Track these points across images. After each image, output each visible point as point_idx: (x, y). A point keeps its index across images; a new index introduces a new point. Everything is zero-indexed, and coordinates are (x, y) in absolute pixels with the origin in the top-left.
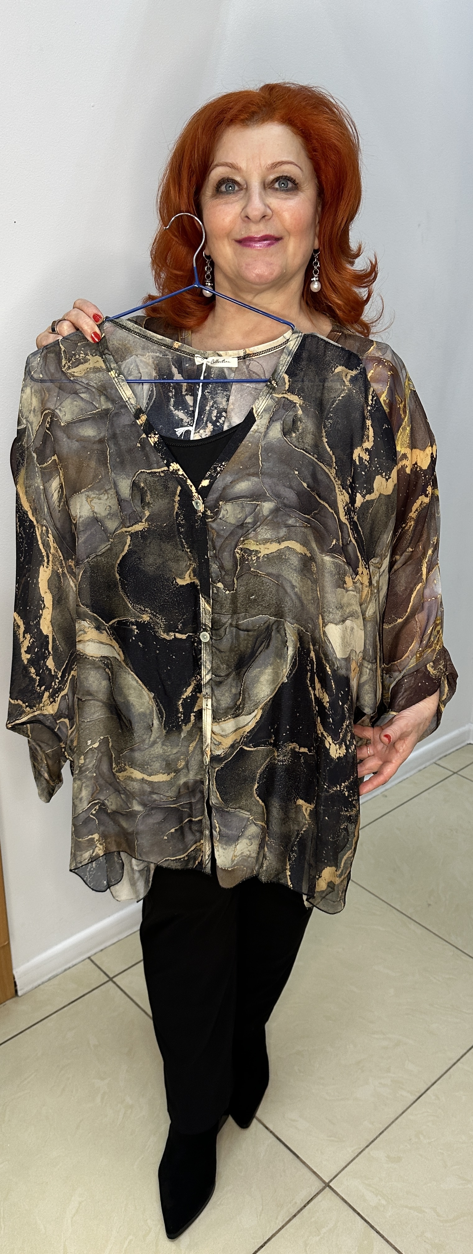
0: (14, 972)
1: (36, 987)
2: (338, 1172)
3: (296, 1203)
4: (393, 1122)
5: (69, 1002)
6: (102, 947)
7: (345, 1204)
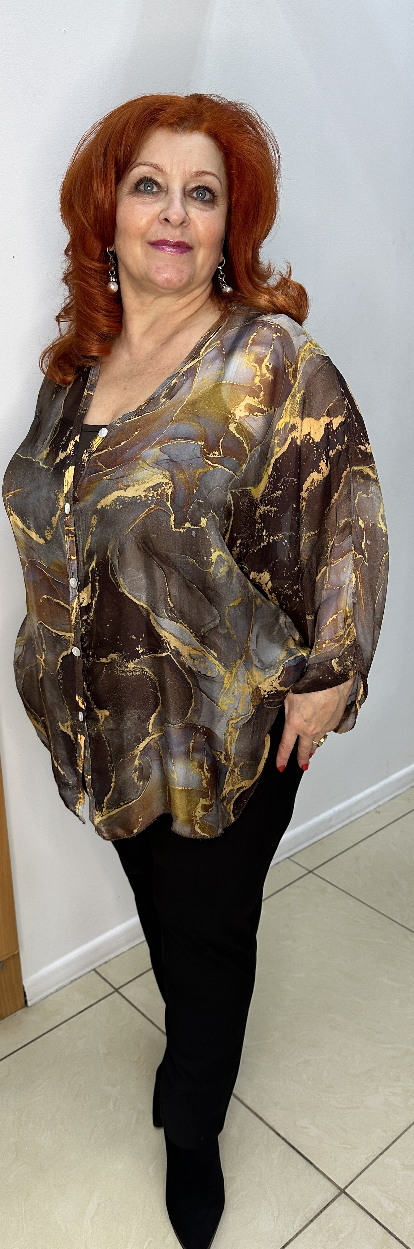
0: (24, 983)
1: (45, 998)
2: (352, 1179)
3: (312, 1208)
4: (406, 1130)
5: (78, 1012)
6: (106, 959)
7: (362, 1210)
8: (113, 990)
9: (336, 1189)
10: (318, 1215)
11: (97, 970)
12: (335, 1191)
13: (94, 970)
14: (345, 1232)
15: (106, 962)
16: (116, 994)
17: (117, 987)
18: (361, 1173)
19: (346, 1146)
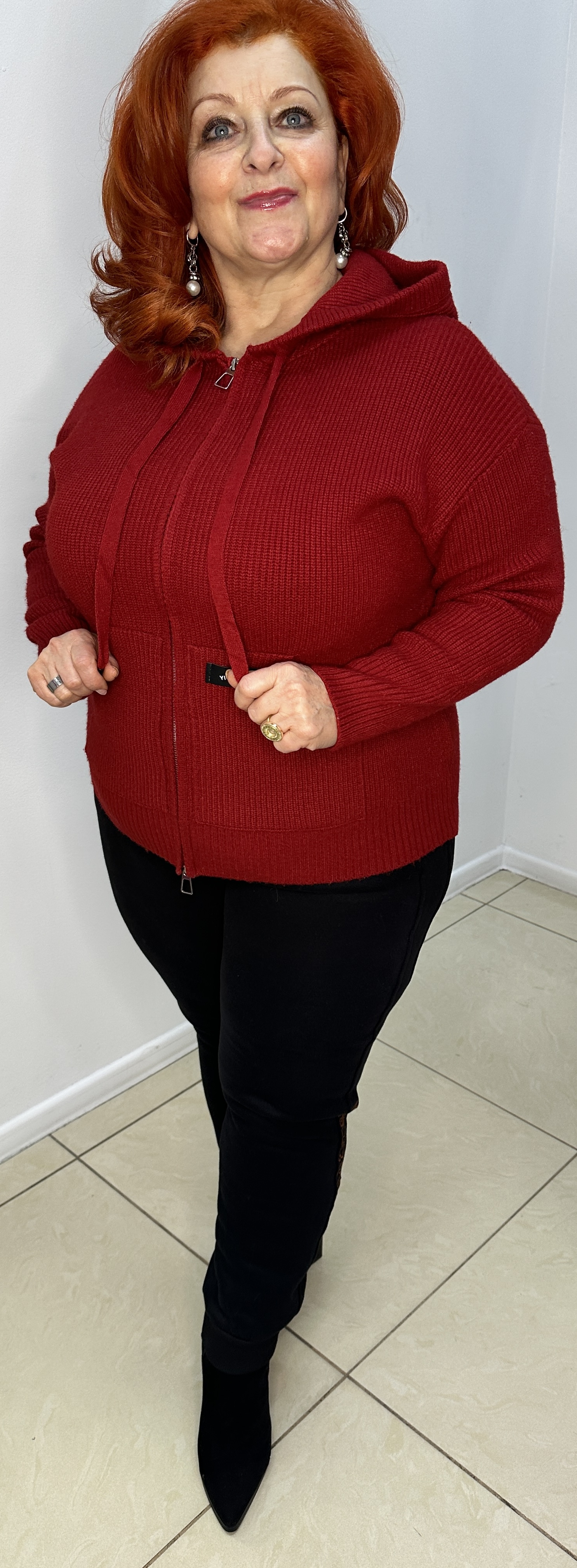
2: (358, 1361)
3: (310, 1397)
4: (422, 1303)
5: (28, 1187)
6: (65, 1121)
7: (368, 1395)
8: (74, 1158)
9: (339, 1373)
10: (317, 1404)
11: (54, 1135)
12: (336, 1376)
13: (50, 1135)
14: (348, 1421)
15: (65, 1125)
16: (77, 1162)
17: (78, 1154)
18: (368, 1354)
19: (352, 1324)
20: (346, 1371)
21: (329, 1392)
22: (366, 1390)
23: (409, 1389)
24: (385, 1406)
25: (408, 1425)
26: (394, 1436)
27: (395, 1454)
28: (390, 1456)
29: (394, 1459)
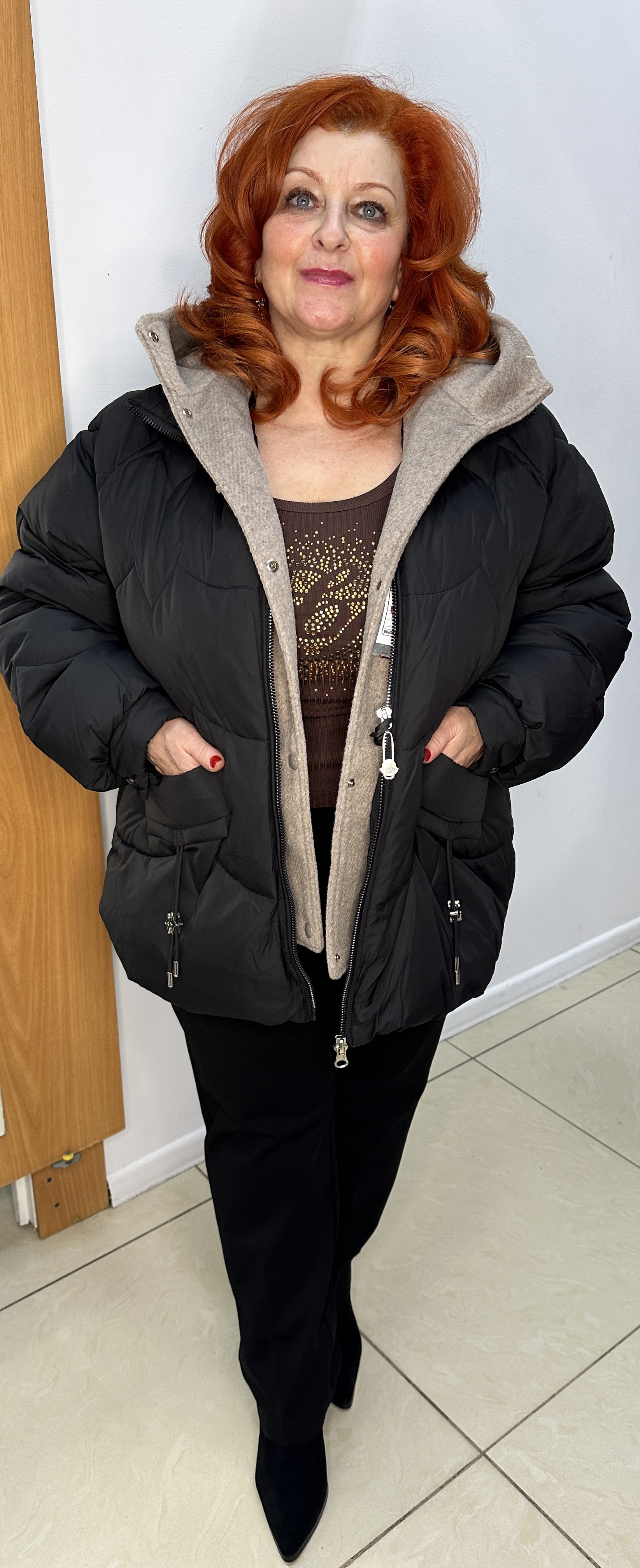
0: (108, 1178)
1: (134, 1198)
2: (496, 1440)
3: (443, 1472)
4: (567, 1384)
5: (173, 1217)
7: (505, 1478)
9: (475, 1450)
10: (450, 1480)
12: (472, 1453)
13: (196, 1166)
14: (482, 1503)
18: (506, 1434)
19: (491, 1399)
20: (483, 1450)
21: (463, 1469)
22: (502, 1473)
23: (548, 1477)
24: (522, 1492)
25: (546, 1516)
26: (530, 1526)
27: (530, 1546)
28: (525, 1547)
29: (528, 1551)
